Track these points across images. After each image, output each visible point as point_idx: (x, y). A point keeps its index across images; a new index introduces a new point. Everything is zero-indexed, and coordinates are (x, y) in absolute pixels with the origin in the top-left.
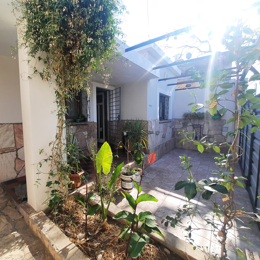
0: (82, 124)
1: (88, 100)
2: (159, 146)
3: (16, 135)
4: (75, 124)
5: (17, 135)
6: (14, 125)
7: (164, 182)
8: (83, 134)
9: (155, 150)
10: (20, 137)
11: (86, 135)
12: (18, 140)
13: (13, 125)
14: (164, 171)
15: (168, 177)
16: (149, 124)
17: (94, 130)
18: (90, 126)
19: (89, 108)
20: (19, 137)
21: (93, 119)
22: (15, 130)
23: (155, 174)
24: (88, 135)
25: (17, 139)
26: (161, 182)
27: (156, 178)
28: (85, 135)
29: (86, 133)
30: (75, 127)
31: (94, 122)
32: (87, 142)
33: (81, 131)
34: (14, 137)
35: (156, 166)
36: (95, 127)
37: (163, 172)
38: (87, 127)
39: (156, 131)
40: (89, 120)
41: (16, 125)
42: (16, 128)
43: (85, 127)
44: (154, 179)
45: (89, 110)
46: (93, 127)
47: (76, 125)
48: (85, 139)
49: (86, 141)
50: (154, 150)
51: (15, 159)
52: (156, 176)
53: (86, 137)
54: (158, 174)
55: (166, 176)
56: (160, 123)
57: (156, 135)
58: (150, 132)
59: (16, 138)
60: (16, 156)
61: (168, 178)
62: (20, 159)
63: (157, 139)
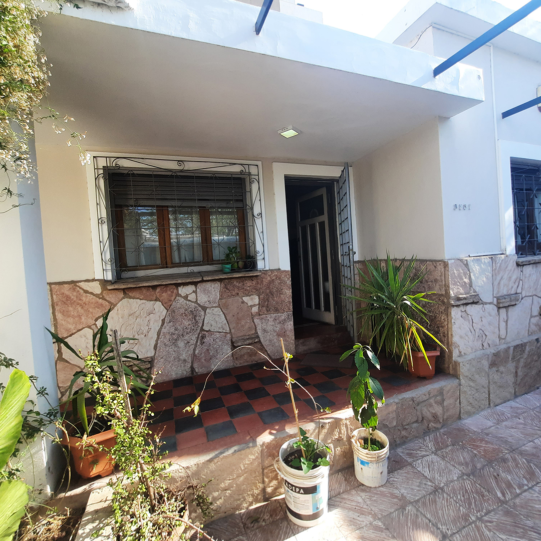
0: (235, 276)
1: (255, 214)
2: (516, 347)
3: (56, 307)
4: (210, 279)
5: (59, 308)
6: (52, 286)
7: (480, 519)
8: (243, 302)
9: (493, 364)
10: (67, 312)
11: (254, 305)
12: (61, 318)
13: (50, 287)
14: (515, 460)
15: (518, 495)
16: (454, 271)
17: (280, 292)
18: (265, 282)
19: (261, 235)
20: (63, 313)
21: (279, 263)
22: (54, 296)
23: (461, 464)
24: (259, 304)
25: (59, 316)
26: (466, 517)
27: (454, 489)
28: (252, 306)
29: (253, 300)
30: (217, 285)
31: (279, 269)
32: (256, 324)
33: (238, 294)
34: (52, 313)
35: (490, 423)
36: (282, 282)
37: (504, 460)
38: (258, 283)
39: (500, 294)
40: (260, 265)
41: (57, 287)
42: (56, 292)
43: (249, 283)
44: (442, 489)
45: (262, 240)
46: (277, 282)
47: (220, 280)
48: (252, 315)
49: (254, 322)
50: (486, 364)
51: (56, 361)
52: (463, 474)
53: (255, 310)
54: (479, 466)
55: (509, 486)
56: (518, 265)
57: (499, 308)
58: (459, 299)
59: (56, 314)
60: (57, 355)
61: (517, 501)
62: (67, 362)
63: (507, 322)
